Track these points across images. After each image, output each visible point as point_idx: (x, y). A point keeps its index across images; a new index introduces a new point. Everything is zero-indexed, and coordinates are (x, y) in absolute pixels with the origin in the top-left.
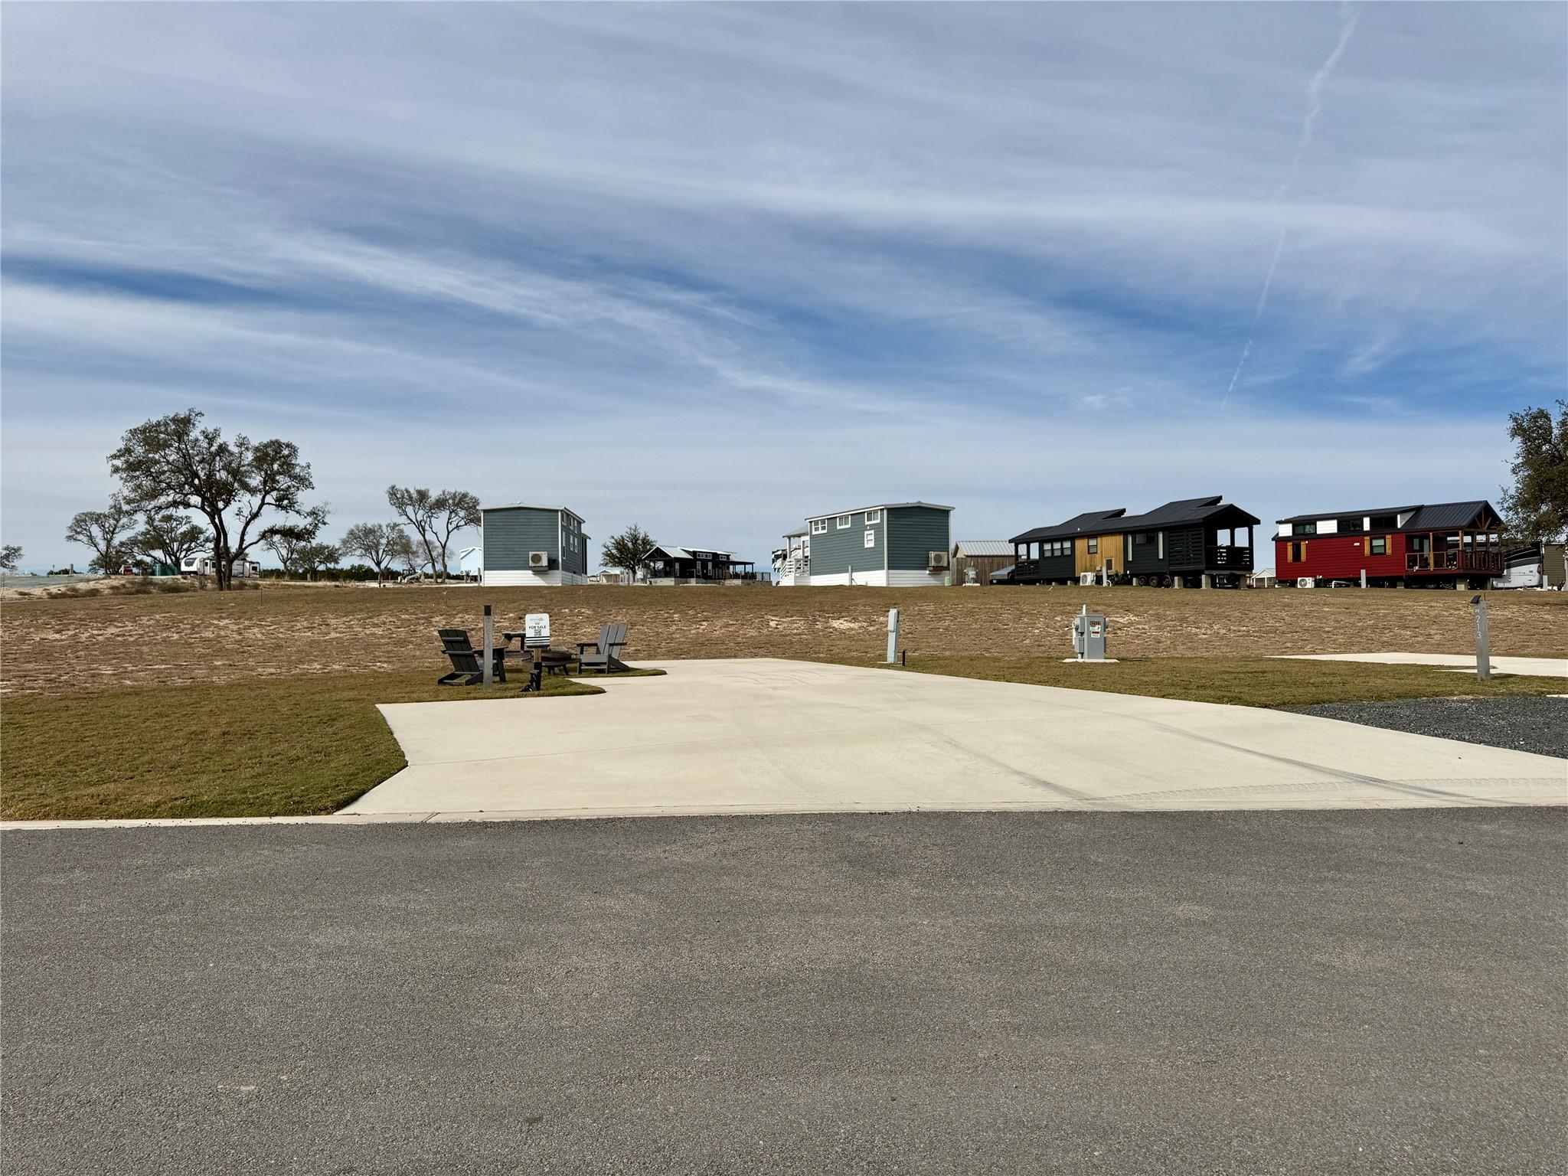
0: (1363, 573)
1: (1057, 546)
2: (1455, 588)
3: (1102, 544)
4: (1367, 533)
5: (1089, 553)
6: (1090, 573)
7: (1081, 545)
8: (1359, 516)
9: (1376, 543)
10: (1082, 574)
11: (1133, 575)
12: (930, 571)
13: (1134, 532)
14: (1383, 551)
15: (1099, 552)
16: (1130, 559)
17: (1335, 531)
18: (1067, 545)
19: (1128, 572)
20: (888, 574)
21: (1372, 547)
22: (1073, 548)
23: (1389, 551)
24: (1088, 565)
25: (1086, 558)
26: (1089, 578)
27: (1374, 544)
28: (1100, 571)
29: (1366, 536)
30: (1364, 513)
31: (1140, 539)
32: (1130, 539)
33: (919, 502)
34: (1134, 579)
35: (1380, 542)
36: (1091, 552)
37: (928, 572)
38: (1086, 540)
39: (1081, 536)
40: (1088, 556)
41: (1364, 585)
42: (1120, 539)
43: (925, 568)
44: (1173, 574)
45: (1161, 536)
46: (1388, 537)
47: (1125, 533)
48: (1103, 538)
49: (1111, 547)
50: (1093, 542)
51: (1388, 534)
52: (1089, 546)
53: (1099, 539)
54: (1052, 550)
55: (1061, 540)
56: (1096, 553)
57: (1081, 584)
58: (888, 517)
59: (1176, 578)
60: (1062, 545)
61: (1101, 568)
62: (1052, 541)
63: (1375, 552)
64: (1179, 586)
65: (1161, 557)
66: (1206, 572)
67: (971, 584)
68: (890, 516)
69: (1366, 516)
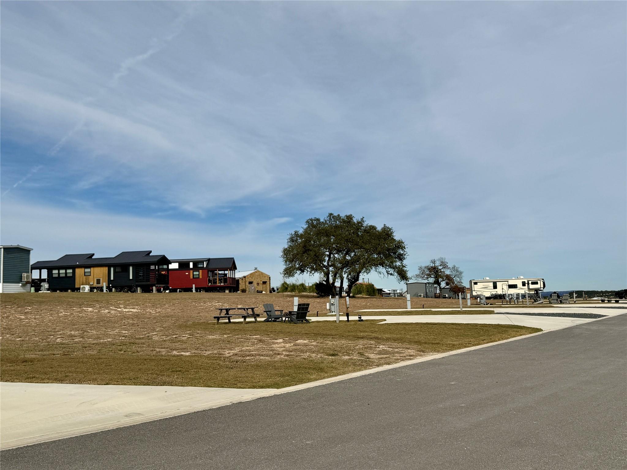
0: (194, 286)
1: (63, 271)
2: (225, 292)
3: (94, 270)
4: (191, 269)
5: (85, 275)
6: (87, 286)
7: (79, 272)
8: (188, 261)
9: (195, 273)
10: (82, 286)
11: (113, 287)
12: (22, 284)
13: (115, 266)
14: (198, 277)
15: (92, 274)
16: (112, 278)
17: (178, 268)
18: (70, 271)
19: (111, 285)
20: (3, 285)
21: (193, 275)
22: (74, 273)
23: (201, 277)
24: (84, 281)
25: (83, 278)
26: (87, 288)
27: (194, 274)
28: (93, 285)
29: (191, 270)
30: (190, 260)
31: (118, 269)
32: (112, 269)
33: (18, 245)
34: (113, 289)
35: (197, 273)
36: (86, 275)
37: (21, 285)
38: (83, 269)
39: (80, 267)
40: (84, 277)
41: (194, 291)
42: (106, 269)
43: (19, 283)
44: (137, 286)
45: (131, 268)
46: (201, 271)
47: (109, 266)
48: (95, 268)
49: (100, 273)
50: (87, 270)
51: (200, 270)
52: (85, 272)
53: (92, 269)
54: (59, 273)
55: (66, 268)
56: (90, 275)
57: (81, 291)
58: (4, 253)
59: (139, 288)
60: (66, 271)
61: (93, 283)
62: (59, 268)
63: (194, 277)
64: (140, 292)
65: (131, 278)
66: (156, 285)
67: (46, 292)
68: (5, 252)
69: (191, 262)
